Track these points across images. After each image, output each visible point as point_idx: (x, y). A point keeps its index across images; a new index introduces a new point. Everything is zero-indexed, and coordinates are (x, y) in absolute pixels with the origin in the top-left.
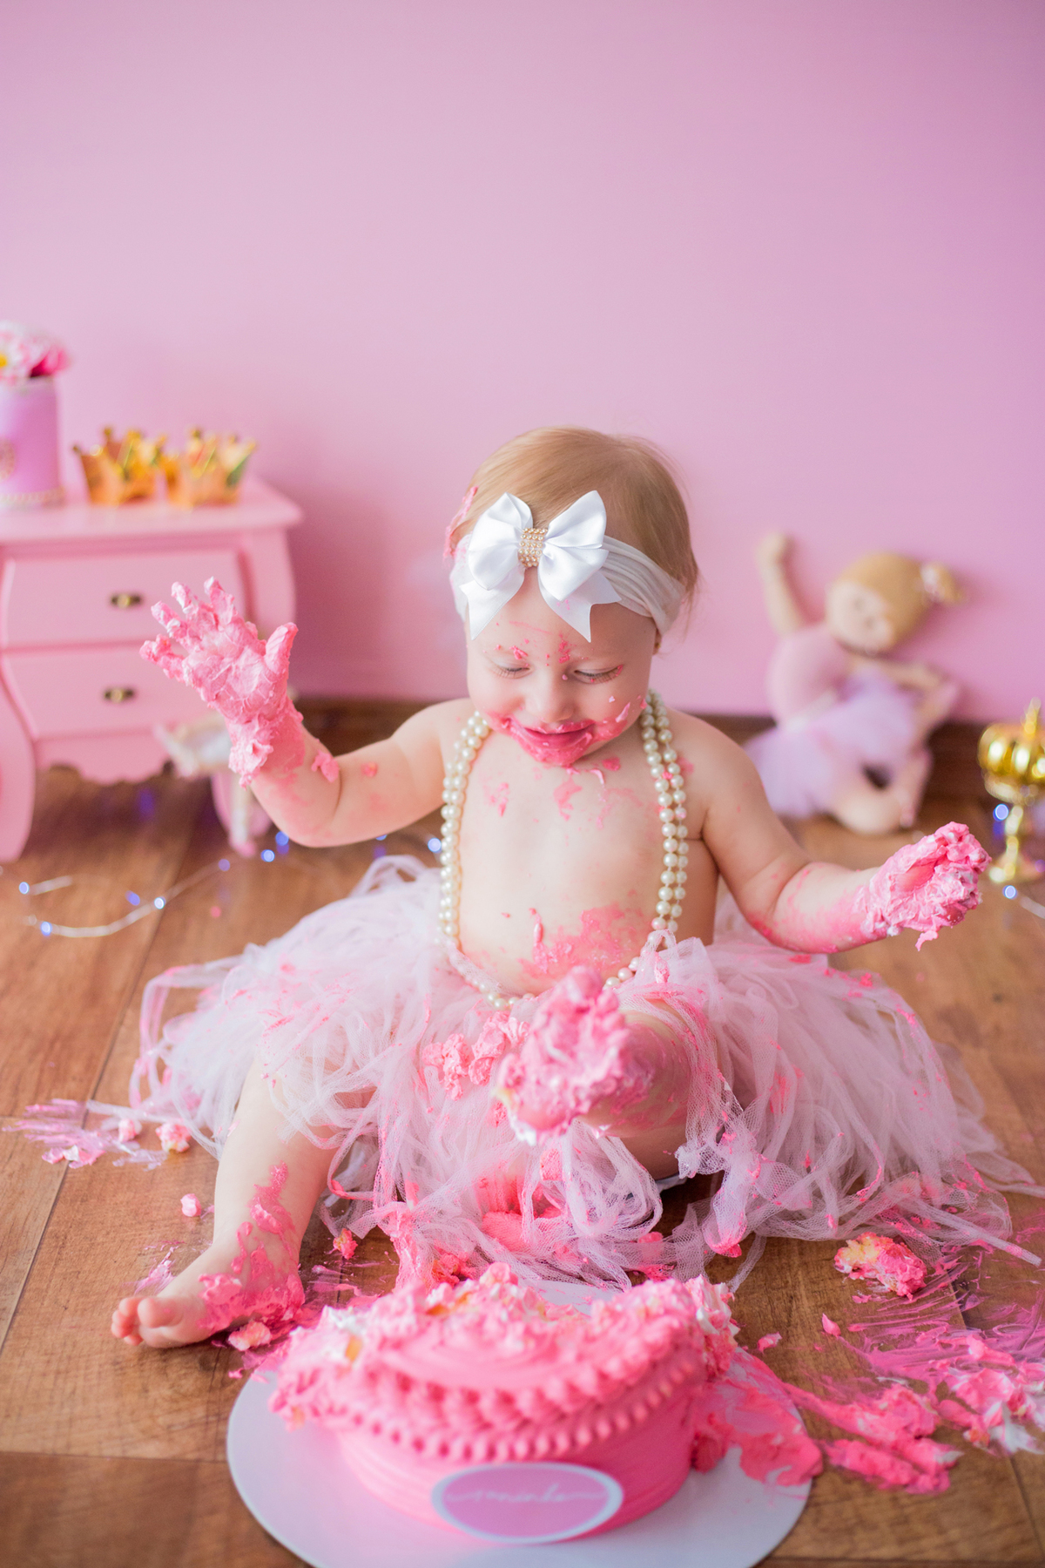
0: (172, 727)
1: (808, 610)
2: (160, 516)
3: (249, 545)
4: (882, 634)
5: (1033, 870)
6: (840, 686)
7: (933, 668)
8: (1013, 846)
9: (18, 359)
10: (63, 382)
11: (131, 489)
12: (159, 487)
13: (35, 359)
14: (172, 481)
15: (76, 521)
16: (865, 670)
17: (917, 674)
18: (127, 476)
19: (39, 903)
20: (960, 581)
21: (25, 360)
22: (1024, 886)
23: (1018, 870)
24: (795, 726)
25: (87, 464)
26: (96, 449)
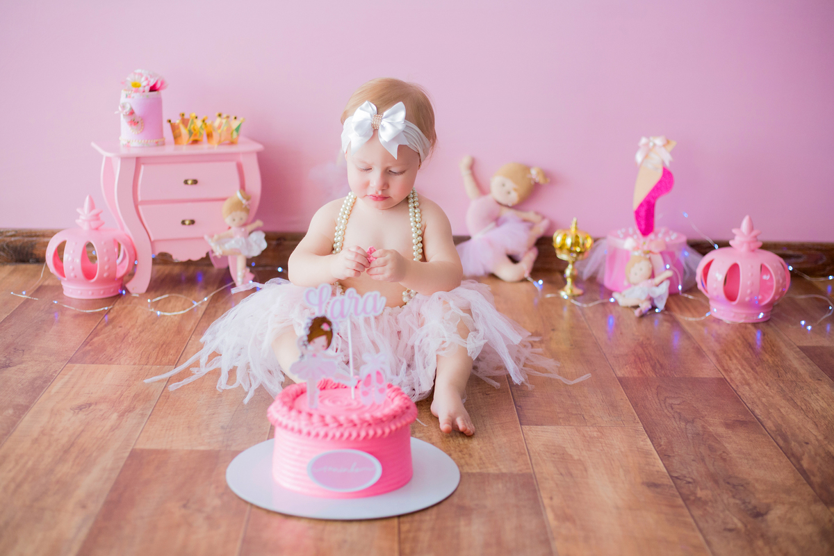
0: (212, 236)
1: (482, 189)
2: (204, 148)
3: (242, 159)
4: (514, 198)
5: (578, 291)
6: (497, 221)
7: (537, 213)
8: (569, 281)
9: (145, 84)
10: (163, 93)
11: (192, 139)
12: (205, 138)
13: (152, 84)
14: (209, 136)
15: (170, 149)
16: (507, 213)
17: (531, 215)
18: (191, 133)
19: (155, 305)
20: (546, 174)
21: (148, 85)
22: (574, 297)
23: (572, 291)
24: (478, 237)
25: (174, 128)
26: (177, 121)
